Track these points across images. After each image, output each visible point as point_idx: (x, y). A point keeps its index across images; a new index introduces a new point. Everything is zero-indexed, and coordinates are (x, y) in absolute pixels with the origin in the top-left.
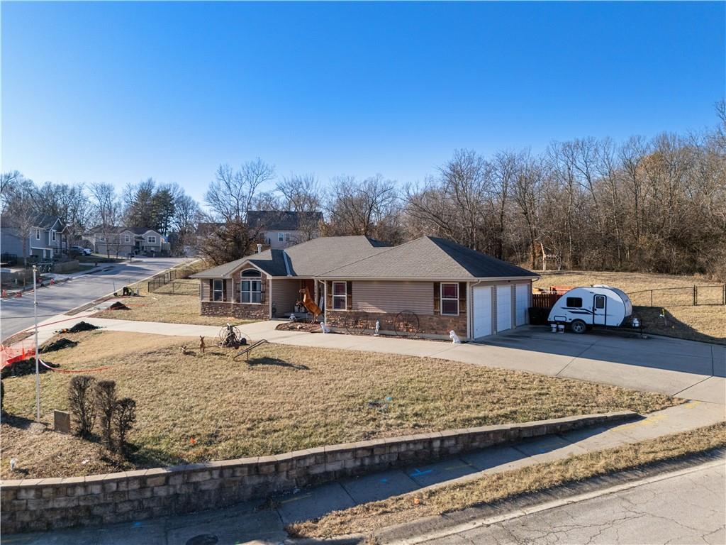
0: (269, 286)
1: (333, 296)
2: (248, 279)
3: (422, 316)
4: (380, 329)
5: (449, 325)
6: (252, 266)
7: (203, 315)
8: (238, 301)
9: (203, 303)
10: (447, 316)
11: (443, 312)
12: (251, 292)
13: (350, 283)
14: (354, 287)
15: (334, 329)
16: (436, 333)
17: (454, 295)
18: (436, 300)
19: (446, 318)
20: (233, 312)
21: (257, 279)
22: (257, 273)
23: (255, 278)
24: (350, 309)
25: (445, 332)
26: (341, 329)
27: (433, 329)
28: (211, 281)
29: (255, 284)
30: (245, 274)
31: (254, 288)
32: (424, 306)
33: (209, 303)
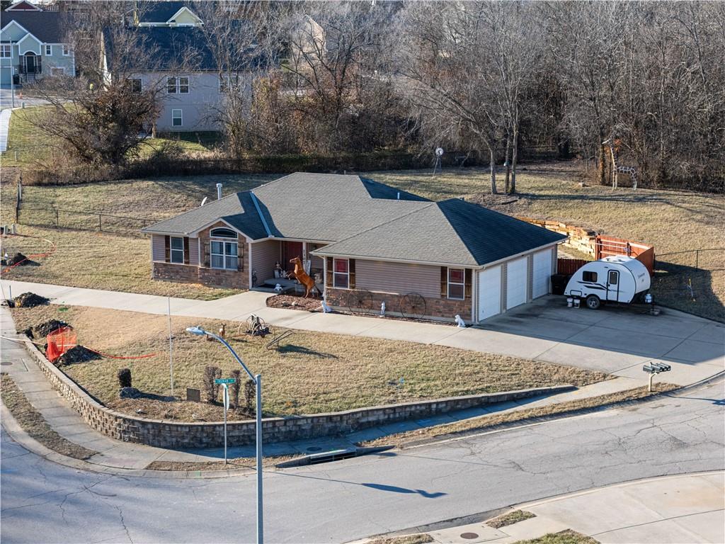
0: (247, 250)
1: (334, 273)
2: (220, 239)
3: (429, 299)
4: (386, 310)
5: (455, 309)
6: (225, 225)
7: (156, 278)
8: (207, 264)
9: (155, 263)
10: (454, 300)
11: (450, 296)
12: (224, 255)
13: (353, 261)
14: (357, 265)
15: (335, 308)
16: (443, 316)
17: (460, 279)
18: (443, 284)
19: (452, 302)
20: (201, 278)
21: (233, 240)
22: (232, 234)
23: (229, 240)
24: (353, 288)
25: (451, 316)
26: (344, 308)
27: (440, 312)
28: (167, 238)
29: (228, 246)
30: (216, 233)
31: (228, 251)
32: (431, 289)
33: (165, 265)
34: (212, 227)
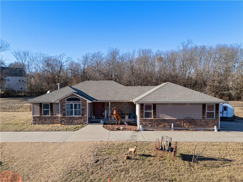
1: (144, 111)
3: (196, 120)
5: (210, 123)
7: (35, 124)
8: (64, 115)
9: (34, 117)
11: (207, 118)
12: (74, 110)
13: (155, 105)
14: (157, 107)
16: (203, 127)
17: (213, 109)
18: (204, 112)
19: (209, 120)
20: (60, 121)
21: (78, 103)
24: (155, 118)
25: (208, 126)
27: (202, 125)
28: (40, 104)
30: (69, 100)
32: (198, 115)
33: (39, 117)
34: (67, 97)
